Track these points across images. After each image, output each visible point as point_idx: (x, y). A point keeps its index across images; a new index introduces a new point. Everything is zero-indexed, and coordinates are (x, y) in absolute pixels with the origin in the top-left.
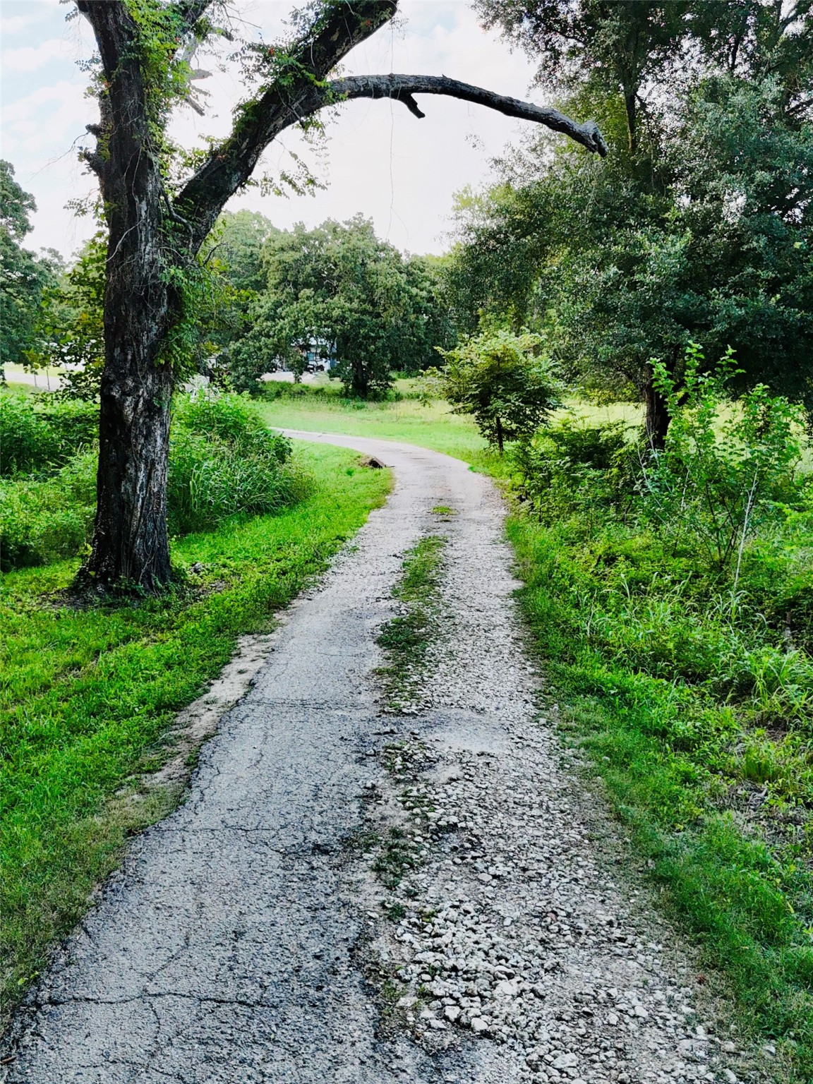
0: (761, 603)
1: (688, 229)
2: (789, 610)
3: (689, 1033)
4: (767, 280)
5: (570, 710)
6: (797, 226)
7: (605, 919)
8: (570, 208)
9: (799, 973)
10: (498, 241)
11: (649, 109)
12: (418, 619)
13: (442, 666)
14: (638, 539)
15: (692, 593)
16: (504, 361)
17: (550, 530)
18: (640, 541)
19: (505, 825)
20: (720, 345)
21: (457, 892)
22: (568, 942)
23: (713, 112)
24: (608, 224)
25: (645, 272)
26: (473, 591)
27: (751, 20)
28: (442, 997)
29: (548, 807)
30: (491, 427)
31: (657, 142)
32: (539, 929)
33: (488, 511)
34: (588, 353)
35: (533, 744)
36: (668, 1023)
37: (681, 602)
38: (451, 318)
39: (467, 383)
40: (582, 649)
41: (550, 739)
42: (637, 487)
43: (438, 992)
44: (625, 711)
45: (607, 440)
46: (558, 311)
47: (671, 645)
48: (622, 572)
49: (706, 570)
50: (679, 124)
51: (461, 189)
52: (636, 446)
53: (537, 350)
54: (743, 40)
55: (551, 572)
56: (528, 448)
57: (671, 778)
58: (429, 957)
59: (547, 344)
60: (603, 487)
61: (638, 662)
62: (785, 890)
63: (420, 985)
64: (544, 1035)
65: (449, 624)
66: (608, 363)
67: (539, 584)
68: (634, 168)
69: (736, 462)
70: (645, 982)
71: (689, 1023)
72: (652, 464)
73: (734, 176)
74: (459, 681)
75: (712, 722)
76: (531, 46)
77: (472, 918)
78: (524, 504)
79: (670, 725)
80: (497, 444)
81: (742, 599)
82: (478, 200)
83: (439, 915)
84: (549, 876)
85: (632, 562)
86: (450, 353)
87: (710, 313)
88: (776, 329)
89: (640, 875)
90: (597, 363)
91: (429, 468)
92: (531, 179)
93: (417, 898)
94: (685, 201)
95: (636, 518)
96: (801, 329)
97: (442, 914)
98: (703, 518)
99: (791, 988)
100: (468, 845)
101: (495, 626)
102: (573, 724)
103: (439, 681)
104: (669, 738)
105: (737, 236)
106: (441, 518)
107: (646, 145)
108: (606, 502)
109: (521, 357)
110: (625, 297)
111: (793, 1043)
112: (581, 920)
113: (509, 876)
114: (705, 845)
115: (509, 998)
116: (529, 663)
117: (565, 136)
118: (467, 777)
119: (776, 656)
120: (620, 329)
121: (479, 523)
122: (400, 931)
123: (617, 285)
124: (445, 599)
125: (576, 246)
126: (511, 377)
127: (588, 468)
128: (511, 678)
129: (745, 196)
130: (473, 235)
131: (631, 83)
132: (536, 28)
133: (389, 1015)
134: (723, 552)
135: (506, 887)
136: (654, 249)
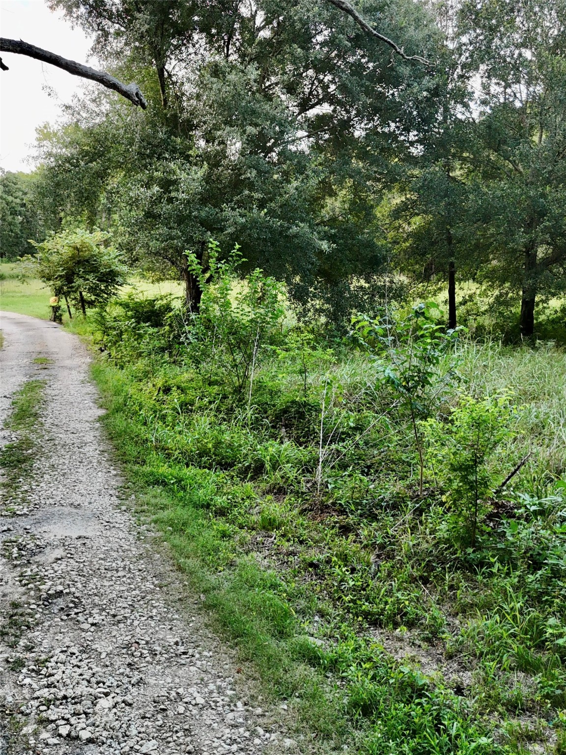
0: (266, 412)
1: (205, 163)
2: (283, 416)
3: (233, 707)
4: (258, 199)
5: (143, 498)
6: (274, 164)
7: (172, 641)
8: (123, 143)
9: (300, 653)
10: (72, 164)
11: (174, 79)
12: (26, 443)
13: (46, 477)
14: (185, 374)
15: (222, 409)
16: (82, 251)
17: (124, 371)
18: (186, 376)
19: (99, 586)
20: (231, 242)
21: (65, 640)
22: (147, 662)
23: (216, 84)
24: (150, 156)
25: (178, 191)
26: (68, 419)
27: (237, 26)
28: (56, 720)
29: (130, 569)
30: (75, 299)
31: (181, 102)
32: (127, 656)
33: (77, 360)
34: (143, 246)
35: (117, 525)
36: (218, 704)
37: (215, 416)
38: (40, 219)
39: (55, 266)
40: (150, 454)
41: (130, 520)
42: (182, 339)
43: (52, 718)
44: (182, 493)
45: (160, 307)
46: (120, 216)
47: (210, 446)
48: (175, 398)
49: (230, 393)
50: (195, 91)
51: (42, 125)
52: (180, 311)
53: (107, 243)
54: (233, 38)
55: (125, 401)
56: (104, 314)
57: (214, 536)
58: (45, 693)
59: (113, 239)
60: (159, 340)
61: (189, 459)
62: (289, 600)
63: (39, 715)
64: (133, 731)
65: (50, 445)
66: (157, 254)
67: (117, 410)
68: (167, 119)
69: (245, 320)
70: (202, 680)
71: (231, 702)
72: (191, 322)
73: (233, 129)
74: (60, 486)
75: (240, 495)
76: (87, 26)
77: (77, 657)
78: (103, 354)
79: (212, 500)
80: (82, 311)
81: (254, 411)
82: (55, 134)
83: (52, 660)
84: (133, 617)
85: (182, 390)
86: (41, 244)
87: (222, 220)
88: (266, 232)
89: (196, 606)
90: (150, 253)
91: (29, 330)
92: (93, 121)
93: (34, 650)
94: (202, 143)
95: (183, 360)
96: (281, 233)
97: (55, 659)
98: (227, 358)
99: (295, 665)
100: (72, 605)
101: (86, 444)
102: (145, 507)
103: (45, 488)
104: (212, 509)
105: (237, 169)
106: (40, 366)
107: (174, 103)
108: (162, 350)
109: (95, 248)
110: (165, 208)
111: (298, 700)
112: (157, 644)
113: (104, 622)
114: (237, 578)
115: (106, 710)
116: (112, 468)
117: (117, 93)
118: (69, 555)
119: (277, 446)
120: (164, 230)
121: (70, 369)
122: (21, 677)
123: (159, 199)
124: (47, 426)
125: (129, 171)
126: (88, 262)
127: (148, 326)
128: (100, 480)
129: (241, 142)
130: (52, 159)
131: (161, 59)
132: (90, 13)
133: (15, 743)
134: (241, 380)
135: (101, 631)
136: (183, 176)
